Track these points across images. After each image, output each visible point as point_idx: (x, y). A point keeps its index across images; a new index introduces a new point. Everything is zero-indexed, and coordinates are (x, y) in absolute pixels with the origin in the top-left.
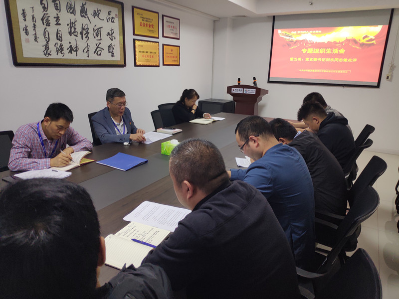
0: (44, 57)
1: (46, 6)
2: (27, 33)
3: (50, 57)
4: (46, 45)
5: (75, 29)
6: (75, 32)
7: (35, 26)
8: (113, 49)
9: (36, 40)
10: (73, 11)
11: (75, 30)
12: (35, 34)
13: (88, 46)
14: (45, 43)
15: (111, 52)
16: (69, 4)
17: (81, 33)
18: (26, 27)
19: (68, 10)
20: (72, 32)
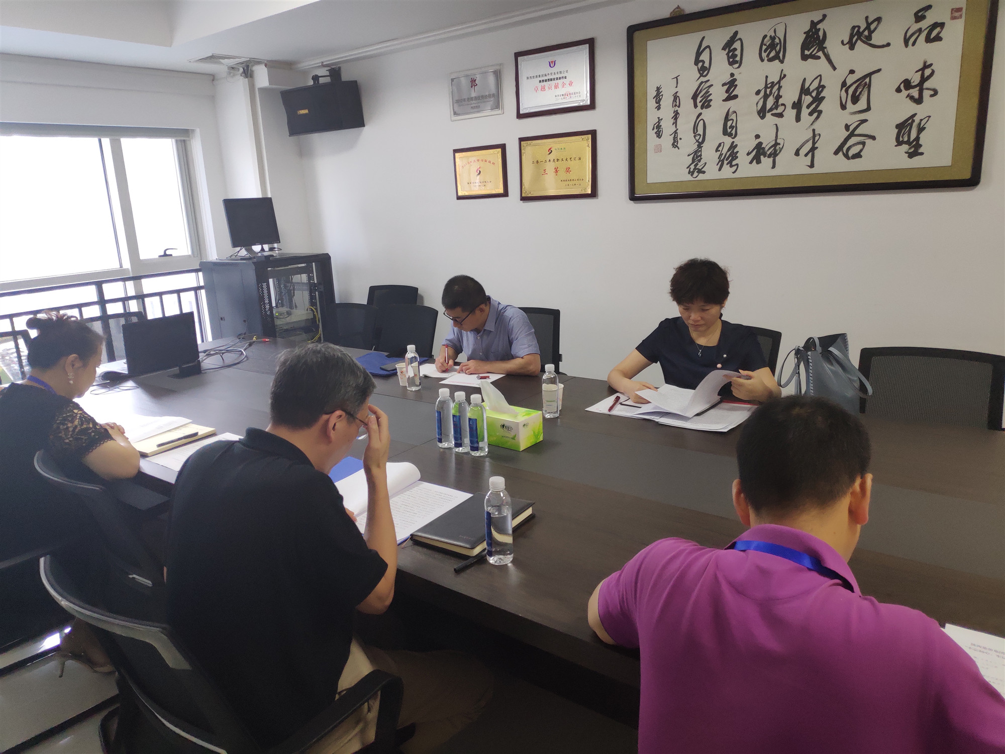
0: (689, 178)
1: (707, 65)
2: (659, 135)
3: (701, 177)
4: (696, 152)
5: (778, 97)
6: (776, 105)
7: (676, 115)
8: (921, 129)
9: (675, 145)
10: (778, 53)
11: (777, 101)
12: (676, 132)
13: (814, 136)
14: (695, 147)
15: (908, 142)
16: (768, 38)
17: (797, 106)
18: (660, 120)
19: (764, 55)
20: (768, 107)
